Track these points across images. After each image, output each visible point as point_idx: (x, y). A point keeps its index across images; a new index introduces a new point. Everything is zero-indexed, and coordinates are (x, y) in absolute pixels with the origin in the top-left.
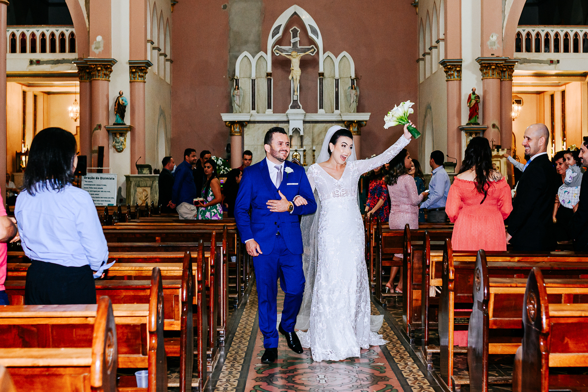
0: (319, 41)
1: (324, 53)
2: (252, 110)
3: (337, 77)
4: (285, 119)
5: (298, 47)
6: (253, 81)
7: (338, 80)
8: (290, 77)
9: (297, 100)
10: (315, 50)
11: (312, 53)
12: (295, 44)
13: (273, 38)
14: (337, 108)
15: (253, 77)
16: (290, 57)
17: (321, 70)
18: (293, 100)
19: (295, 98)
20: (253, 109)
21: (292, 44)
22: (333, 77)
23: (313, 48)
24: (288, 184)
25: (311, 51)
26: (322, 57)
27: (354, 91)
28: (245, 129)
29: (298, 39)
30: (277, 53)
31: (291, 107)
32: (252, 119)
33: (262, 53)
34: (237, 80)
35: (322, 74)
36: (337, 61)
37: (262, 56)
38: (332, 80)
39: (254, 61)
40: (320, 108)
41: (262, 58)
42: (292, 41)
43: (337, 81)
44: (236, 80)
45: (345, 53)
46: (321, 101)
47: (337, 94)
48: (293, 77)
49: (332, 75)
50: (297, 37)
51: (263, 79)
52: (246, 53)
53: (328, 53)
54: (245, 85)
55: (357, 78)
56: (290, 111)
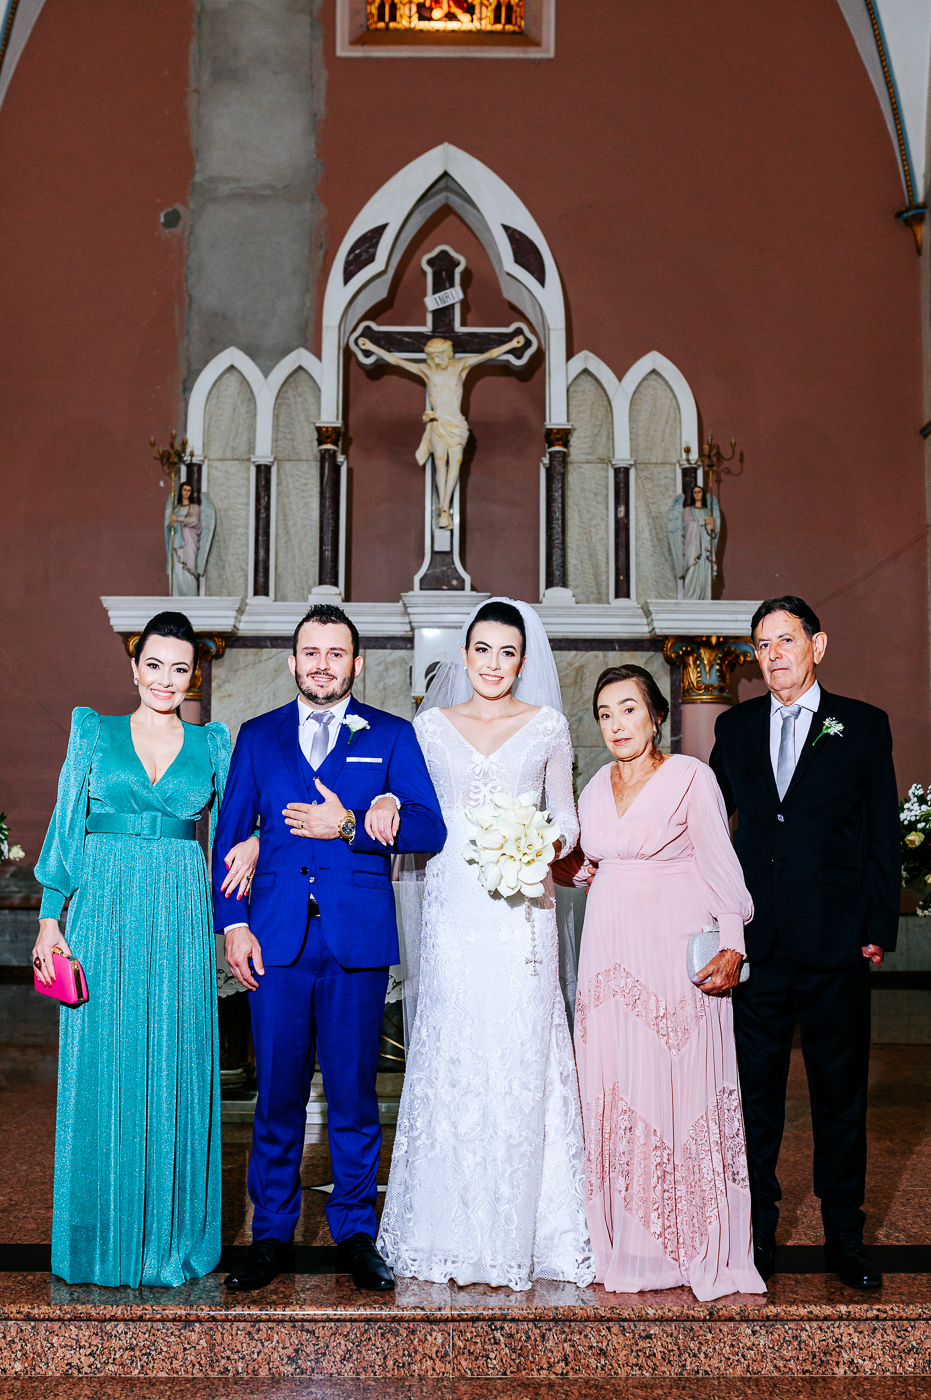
0: (548, 300)
1: (570, 355)
2: (256, 593)
3: (623, 455)
4: (398, 628)
5: (458, 328)
6: (263, 472)
7: (627, 470)
8: (421, 456)
9: (450, 553)
10: (528, 343)
11: (518, 353)
12: (443, 315)
13: (346, 281)
14: (622, 590)
15: (263, 452)
16: (422, 366)
17: (556, 417)
18: (434, 553)
19: (442, 544)
20: (261, 589)
21: (429, 318)
22: (606, 461)
23: (519, 332)
24: (349, 760)
25: (514, 343)
26: (559, 373)
27: (699, 514)
28: (218, 671)
29: (454, 295)
30: (367, 353)
31: (421, 580)
32: (247, 628)
33: (301, 357)
34: (194, 471)
35: (563, 436)
36: (621, 392)
37: (300, 368)
38: (603, 473)
39: (266, 389)
40: (549, 585)
41: (301, 374)
42: (432, 302)
43: (622, 476)
44: (190, 466)
45: (653, 360)
46: (557, 552)
47: (622, 529)
48: (432, 455)
49: (601, 451)
50: (452, 285)
51: (304, 466)
52: (232, 356)
53: (585, 359)
54: (228, 492)
55: (711, 454)
56: (416, 595)
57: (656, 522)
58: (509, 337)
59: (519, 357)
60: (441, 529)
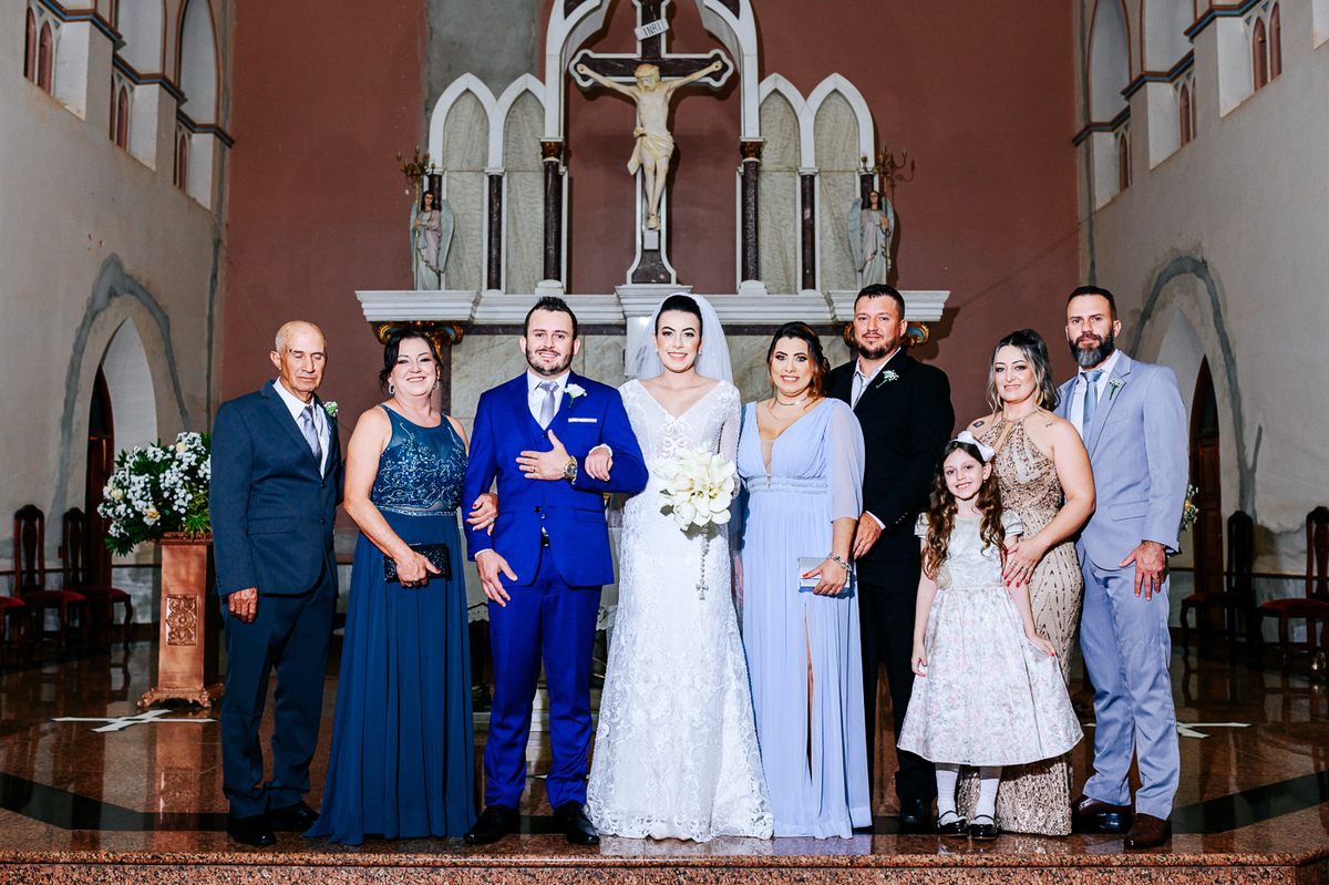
0: (743, 30)
1: (761, 77)
2: (489, 287)
3: (808, 164)
4: (612, 317)
5: (664, 55)
6: (495, 182)
7: (812, 177)
8: (632, 166)
9: (659, 250)
10: (726, 67)
11: (716, 76)
12: (651, 44)
13: (566, 16)
14: (809, 282)
15: (495, 164)
16: (633, 88)
17: (750, 132)
18: (644, 251)
19: (651, 244)
20: (494, 283)
21: (639, 46)
22: (794, 170)
23: (717, 57)
24: (570, 420)
25: (713, 68)
26: (752, 93)
27: (876, 216)
28: (457, 355)
29: (661, 26)
30: (585, 78)
31: (633, 275)
32: (482, 317)
33: (528, 81)
34: (436, 181)
35: (756, 149)
36: (807, 109)
37: (527, 90)
38: (791, 180)
39: (497, 110)
40: (745, 278)
41: (529, 96)
42: (641, 32)
43: (808, 183)
44: (432, 177)
45: (836, 81)
46: (751, 250)
47: (808, 229)
48: (642, 166)
49: (790, 161)
50: (659, 18)
51: (530, 176)
52: (468, 81)
53: (776, 81)
54: (465, 199)
55: (885, 163)
56: (629, 288)
57: (839, 223)
58: (709, 62)
59: (717, 80)
60: (649, 230)
